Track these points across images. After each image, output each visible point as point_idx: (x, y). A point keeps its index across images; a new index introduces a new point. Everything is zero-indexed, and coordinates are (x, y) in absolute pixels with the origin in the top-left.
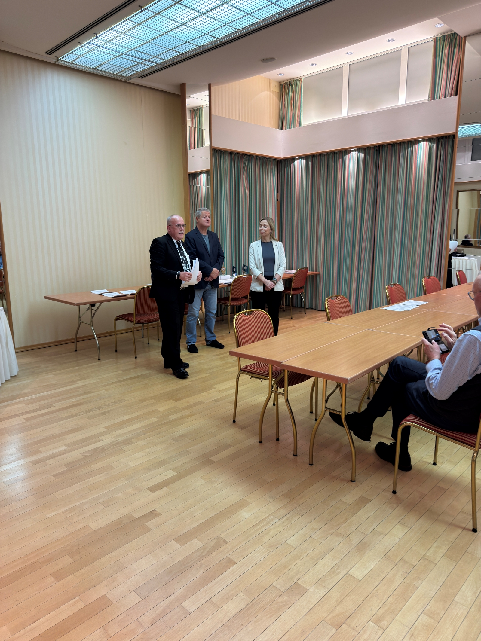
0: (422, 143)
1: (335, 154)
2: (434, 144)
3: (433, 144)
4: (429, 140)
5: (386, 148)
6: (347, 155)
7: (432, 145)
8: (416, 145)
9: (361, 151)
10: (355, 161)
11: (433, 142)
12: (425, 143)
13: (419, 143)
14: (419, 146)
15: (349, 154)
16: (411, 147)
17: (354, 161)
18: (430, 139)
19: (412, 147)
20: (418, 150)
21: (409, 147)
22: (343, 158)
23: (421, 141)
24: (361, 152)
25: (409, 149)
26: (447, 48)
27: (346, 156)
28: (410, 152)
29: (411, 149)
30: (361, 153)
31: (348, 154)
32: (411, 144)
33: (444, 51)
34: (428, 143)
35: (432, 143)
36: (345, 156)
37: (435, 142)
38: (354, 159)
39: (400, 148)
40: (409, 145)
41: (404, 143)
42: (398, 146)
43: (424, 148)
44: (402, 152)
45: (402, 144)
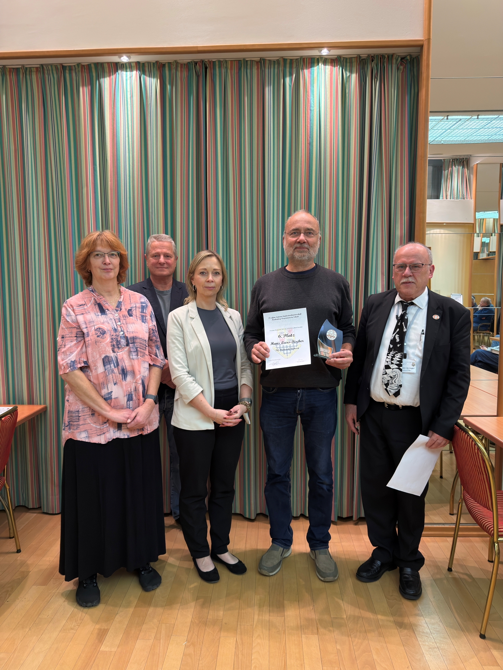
1: (67, 71)
2: (351, 72)
3: (348, 74)
5: (223, 71)
6: (104, 77)
7: (346, 74)
8: (306, 71)
9: (150, 72)
10: (132, 97)
11: (348, 68)
12: (328, 67)
13: (314, 66)
14: (310, 73)
15: (113, 77)
16: (291, 75)
17: (129, 96)
18: (342, 59)
19: (294, 76)
20: (312, 84)
21: (288, 74)
22: (91, 84)
24: (147, 73)
25: (288, 80)
27: (102, 80)
28: (290, 86)
30: (150, 76)
31: (110, 76)
32: (291, 68)
34: (335, 70)
35: (346, 70)
36: (98, 78)
37: (354, 69)
38: (129, 90)
39: (263, 73)
40: (288, 70)
41: (272, 63)
42: (256, 67)
43: (327, 80)
44: (269, 85)
45: (267, 62)
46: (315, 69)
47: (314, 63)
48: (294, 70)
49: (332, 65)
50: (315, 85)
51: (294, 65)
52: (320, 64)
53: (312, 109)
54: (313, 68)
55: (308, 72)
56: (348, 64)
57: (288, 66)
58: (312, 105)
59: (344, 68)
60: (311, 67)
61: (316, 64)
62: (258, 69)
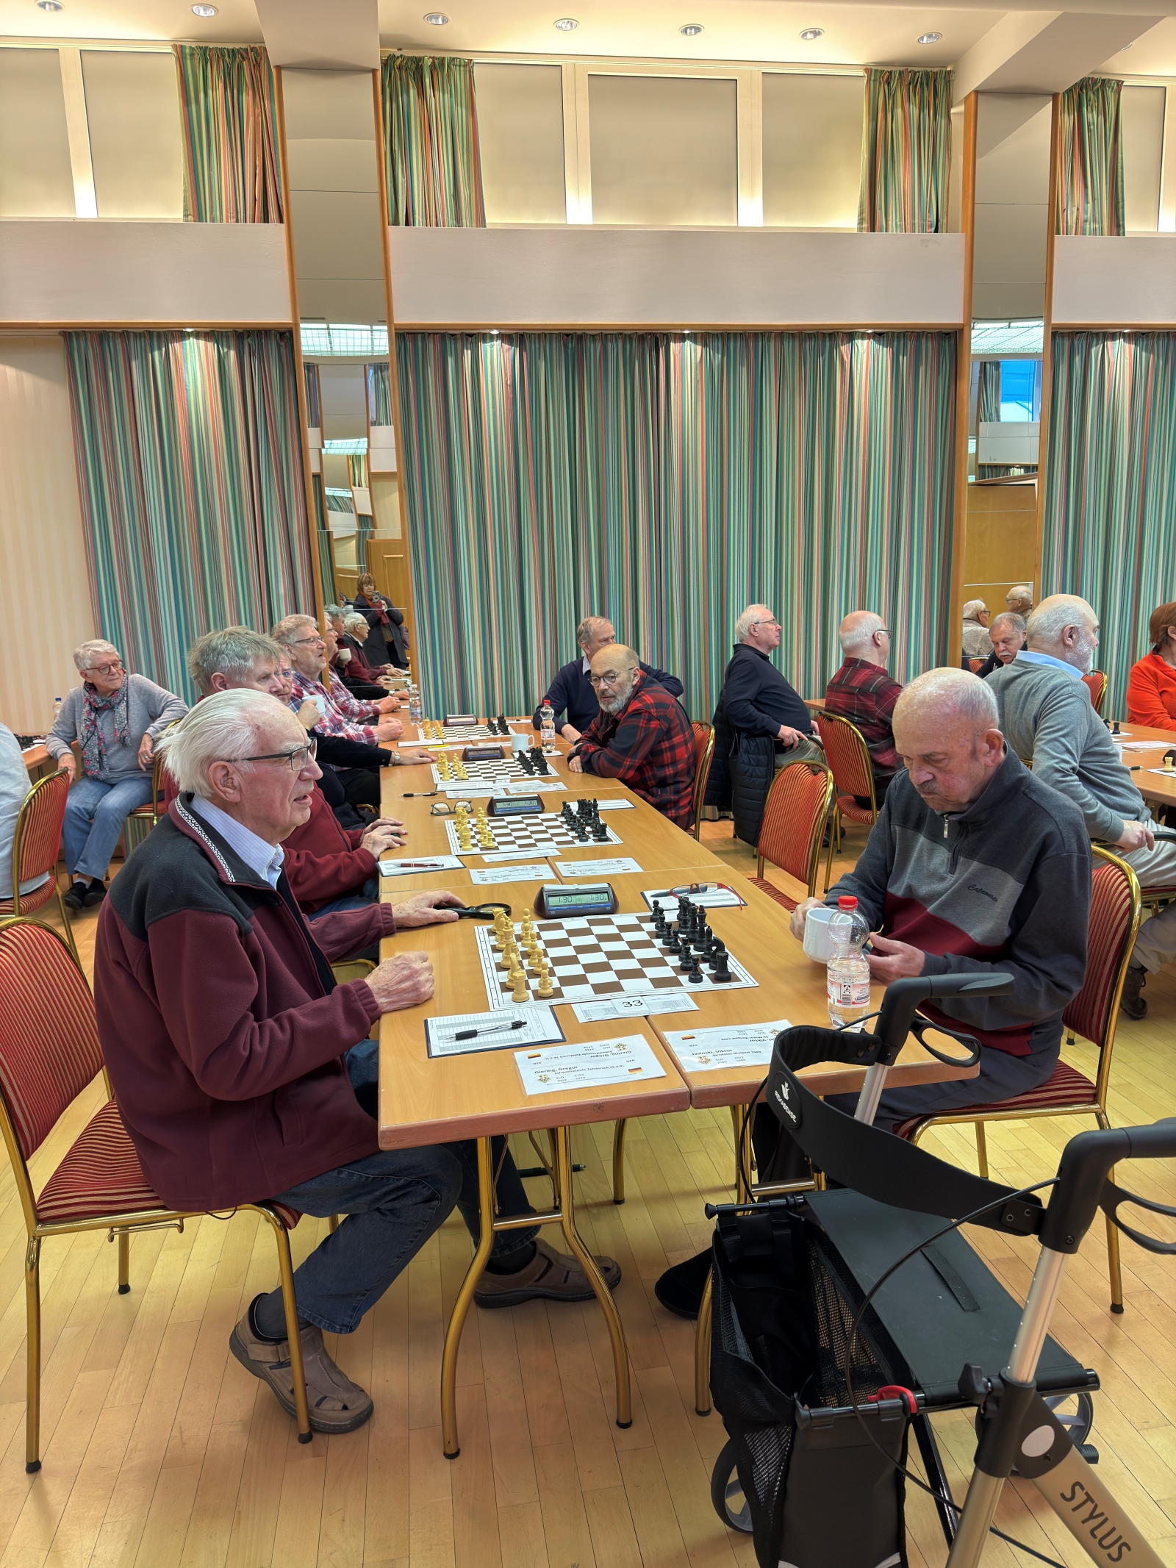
0: (191, 342)
2: (229, 348)
3: (226, 350)
4: (212, 334)
5: (82, 343)
7: (224, 351)
8: (177, 345)
11: (225, 343)
12: (202, 342)
13: (185, 340)
14: (183, 348)
16: (160, 349)
18: (216, 333)
19: (164, 349)
20: (185, 360)
21: (156, 347)
23: (189, 335)
25: (156, 353)
26: (221, 85)
28: (160, 362)
29: (161, 354)
32: (159, 342)
33: (210, 92)
34: (210, 345)
35: (222, 347)
37: (232, 344)
39: (128, 345)
40: (155, 344)
41: (138, 335)
42: (119, 340)
43: (202, 356)
44: (137, 358)
45: (132, 335)
46: (187, 342)
47: (185, 337)
48: (163, 344)
49: (206, 340)
50: (189, 361)
51: (163, 339)
52: (191, 339)
53: (188, 388)
54: (184, 342)
55: (180, 345)
56: (224, 339)
57: (155, 340)
58: (188, 384)
59: (220, 343)
60: (182, 341)
61: (187, 338)
62: (122, 341)
